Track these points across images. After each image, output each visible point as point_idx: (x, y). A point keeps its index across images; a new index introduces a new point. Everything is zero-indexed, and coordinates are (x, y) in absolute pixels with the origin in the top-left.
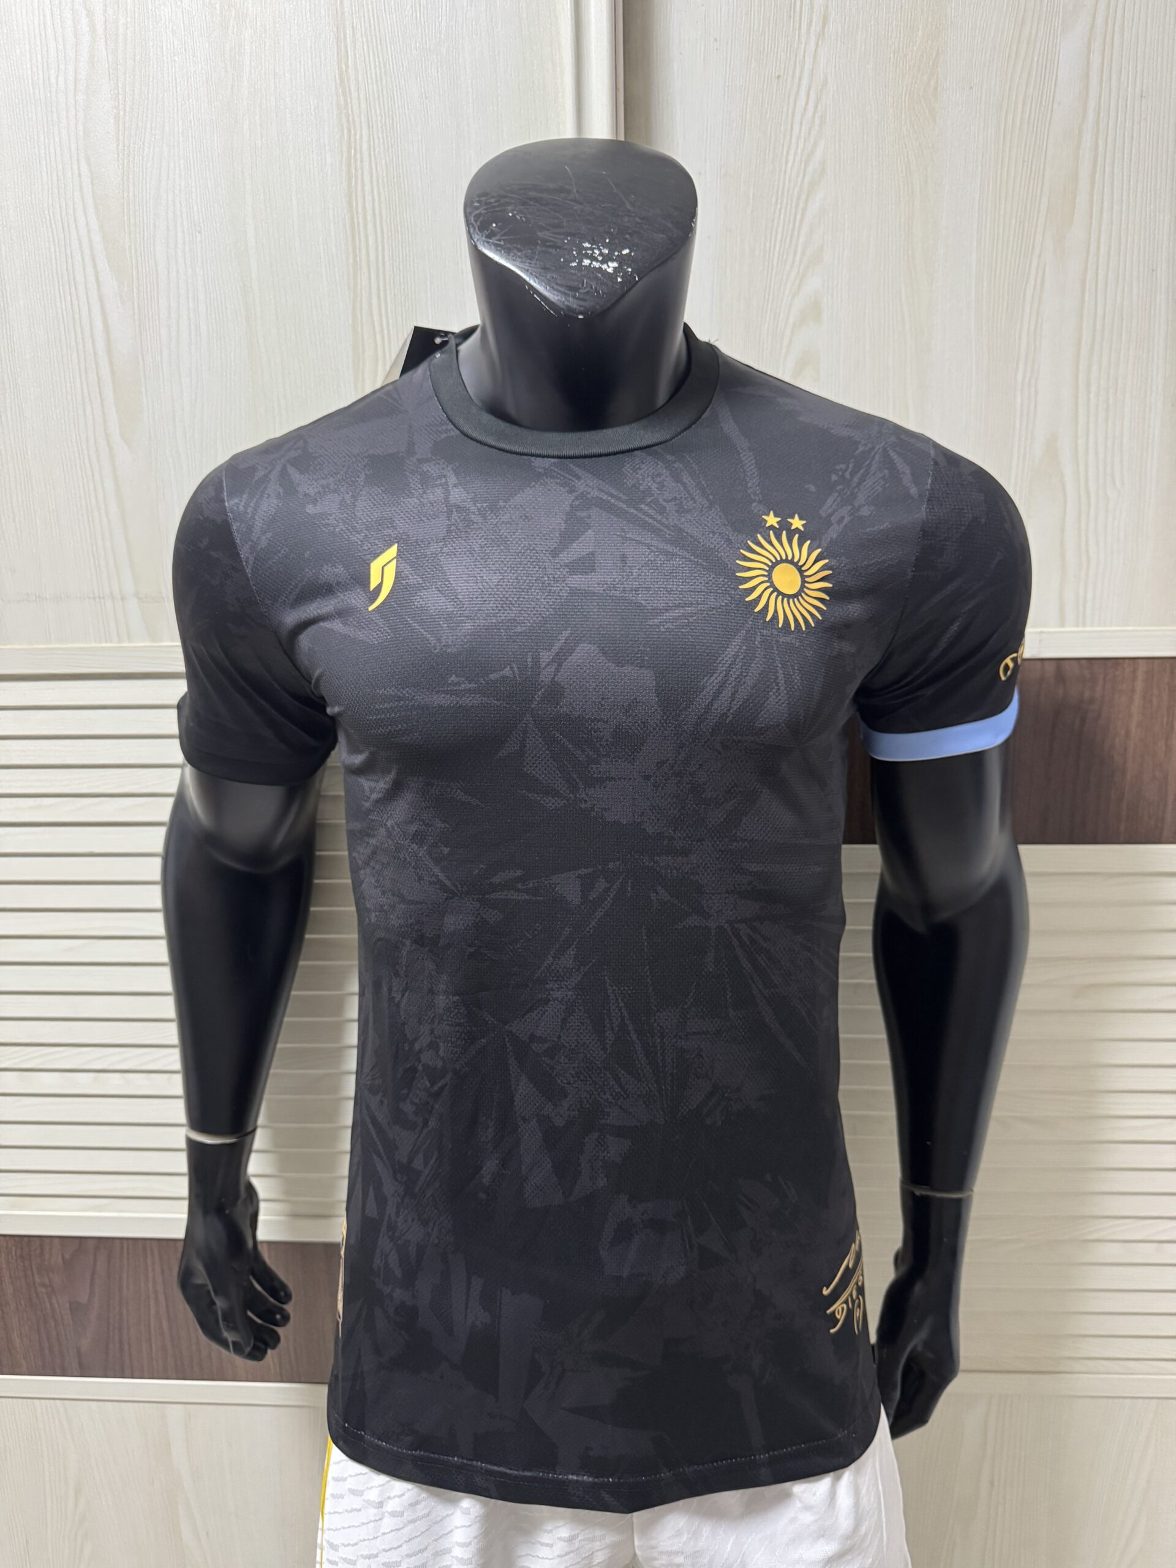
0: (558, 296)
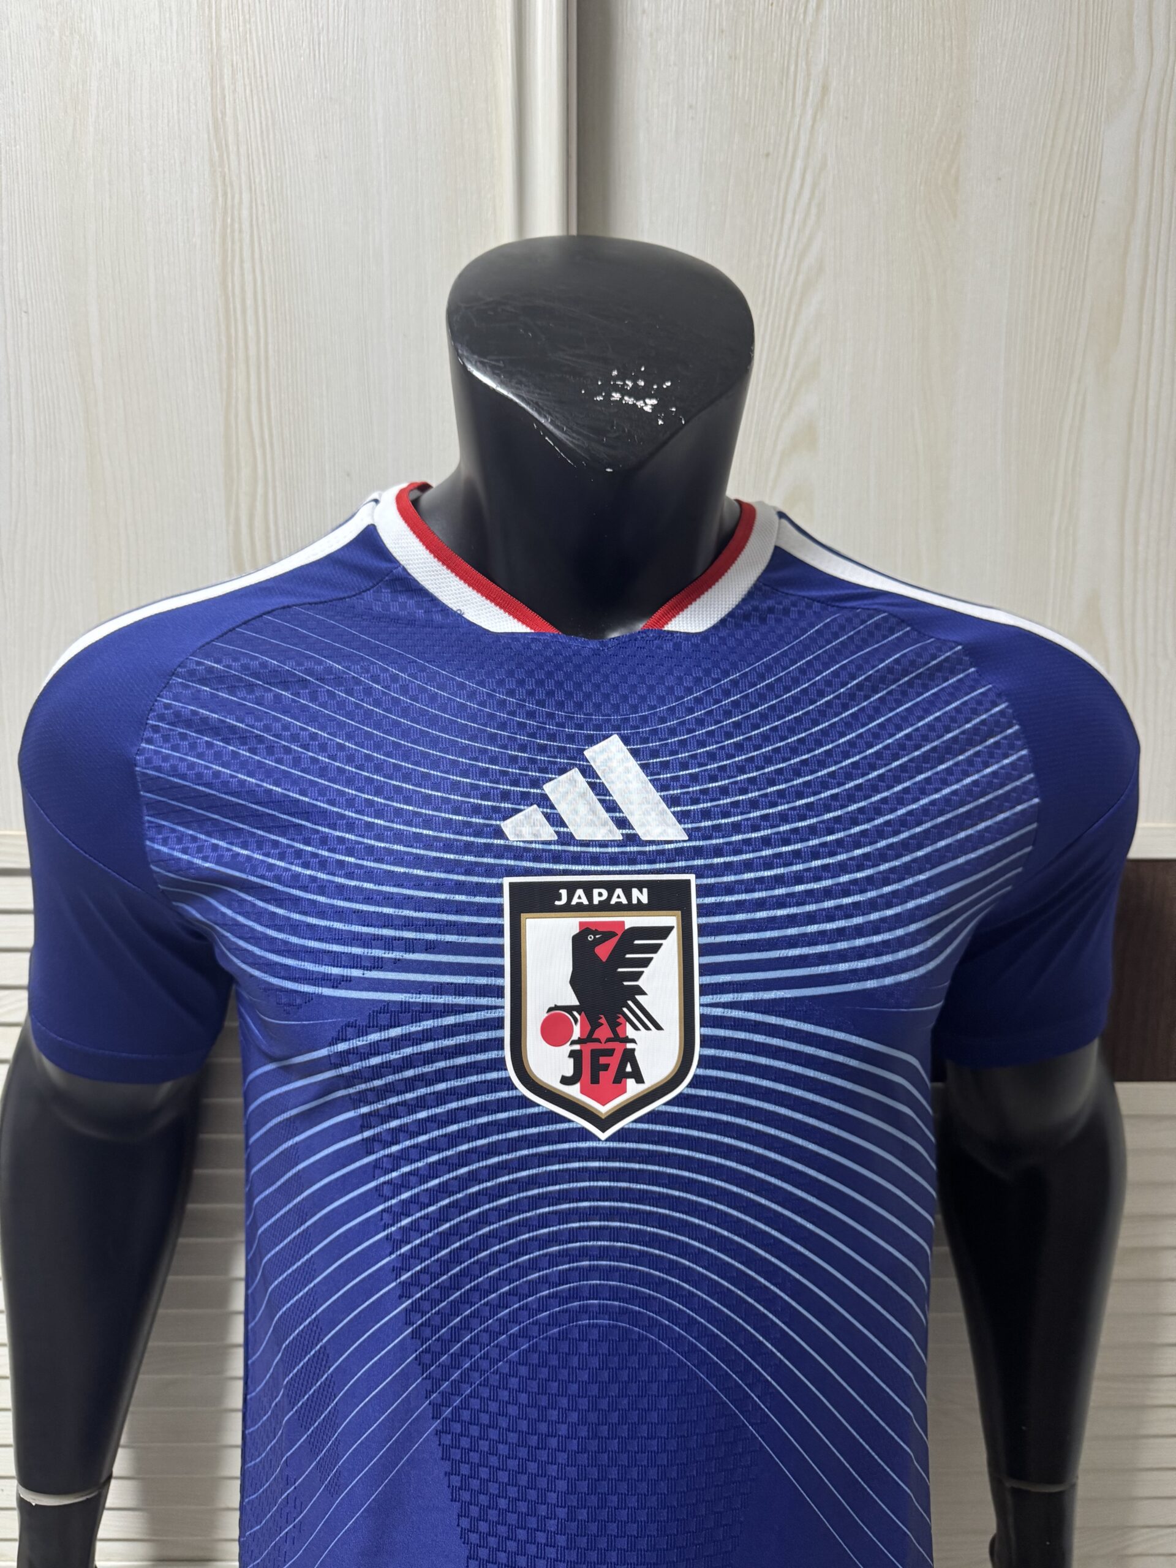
0: (578, 440)
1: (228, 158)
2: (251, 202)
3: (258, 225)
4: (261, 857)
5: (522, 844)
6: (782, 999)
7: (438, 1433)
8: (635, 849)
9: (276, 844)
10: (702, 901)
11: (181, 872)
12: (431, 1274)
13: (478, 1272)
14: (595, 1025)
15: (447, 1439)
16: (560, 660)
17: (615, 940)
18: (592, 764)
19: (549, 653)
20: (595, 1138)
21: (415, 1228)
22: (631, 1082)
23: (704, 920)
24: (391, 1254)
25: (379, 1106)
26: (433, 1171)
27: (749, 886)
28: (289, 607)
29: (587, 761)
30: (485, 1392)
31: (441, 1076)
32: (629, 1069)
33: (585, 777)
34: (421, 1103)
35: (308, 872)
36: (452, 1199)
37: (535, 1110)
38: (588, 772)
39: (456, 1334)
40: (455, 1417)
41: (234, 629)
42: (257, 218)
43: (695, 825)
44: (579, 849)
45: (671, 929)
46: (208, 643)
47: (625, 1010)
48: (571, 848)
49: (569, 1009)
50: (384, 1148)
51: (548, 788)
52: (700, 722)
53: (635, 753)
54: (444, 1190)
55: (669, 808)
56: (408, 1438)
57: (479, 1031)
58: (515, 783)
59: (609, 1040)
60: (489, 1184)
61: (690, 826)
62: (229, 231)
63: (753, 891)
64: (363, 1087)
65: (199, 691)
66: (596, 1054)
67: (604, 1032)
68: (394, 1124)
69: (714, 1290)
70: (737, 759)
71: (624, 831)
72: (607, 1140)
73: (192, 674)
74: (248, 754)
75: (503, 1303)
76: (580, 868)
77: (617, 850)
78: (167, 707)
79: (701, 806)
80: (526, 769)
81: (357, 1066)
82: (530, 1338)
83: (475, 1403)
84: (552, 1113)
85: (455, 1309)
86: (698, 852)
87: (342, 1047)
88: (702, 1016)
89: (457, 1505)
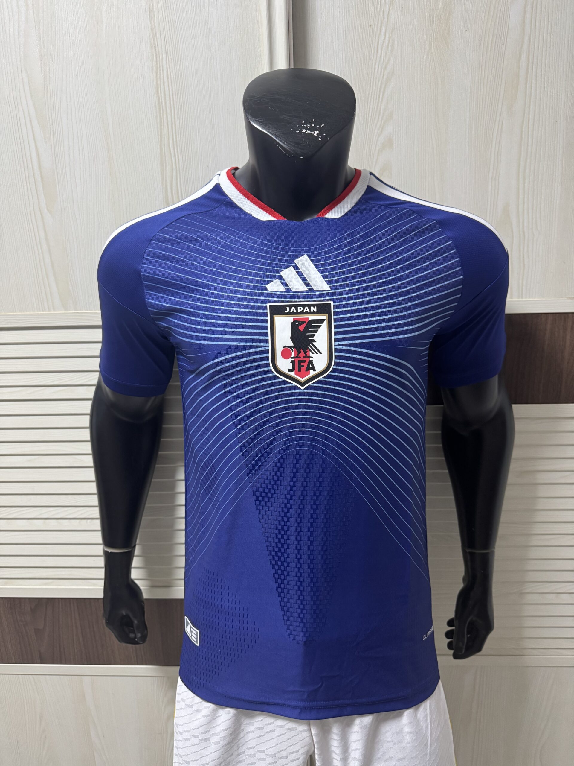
0: (291, 147)
1: (157, 41)
2: (167, 57)
3: (169, 67)
4: (186, 301)
5: (273, 293)
6: (362, 343)
7: (251, 487)
8: (312, 293)
9: (191, 297)
10: (335, 310)
11: (159, 309)
12: (247, 434)
13: (263, 433)
14: (299, 352)
15: (254, 489)
16: (286, 229)
17: (306, 323)
18: (297, 265)
19: (283, 227)
20: (300, 389)
21: (242, 420)
22: (311, 371)
23: (336, 317)
24: (235, 428)
25: (229, 380)
26: (248, 400)
27: (351, 305)
28: (190, 214)
29: (296, 264)
30: (266, 473)
31: (249, 369)
32: (311, 366)
33: (295, 269)
34: (243, 379)
35: (202, 305)
36: (254, 409)
37: (280, 380)
38: (296, 267)
39: (256, 454)
40: (257, 482)
41: (171, 223)
42: (169, 65)
43: (333, 285)
44: (293, 294)
45: (325, 320)
46: (163, 228)
47: (309, 347)
48: (290, 294)
49: (290, 347)
50: (231, 394)
51: (282, 273)
52: (336, 249)
53: (312, 261)
54: (251, 407)
55: (324, 279)
56: (242, 489)
57: (261, 354)
58: (271, 272)
59: (304, 357)
60: (266, 404)
61: (331, 285)
62: (158, 70)
63: (353, 306)
64: (224, 374)
65: (161, 245)
66: (300, 362)
67: (302, 354)
68: (234, 386)
69: (340, 438)
70: (348, 262)
71: (308, 288)
72: (304, 389)
73: (158, 239)
74: (179, 266)
75: (271, 443)
76: (293, 300)
77: (306, 294)
78: (150, 251)
79: (335, 278)
80: (275, 267)
81: (221, 367)
82: (280, 454)
83: (263, 477)
84: (286, 381)
85: (256, 445)
86: (334, 294)
87: (216, 360)
88: (335, 349)
89: (258, 510)
